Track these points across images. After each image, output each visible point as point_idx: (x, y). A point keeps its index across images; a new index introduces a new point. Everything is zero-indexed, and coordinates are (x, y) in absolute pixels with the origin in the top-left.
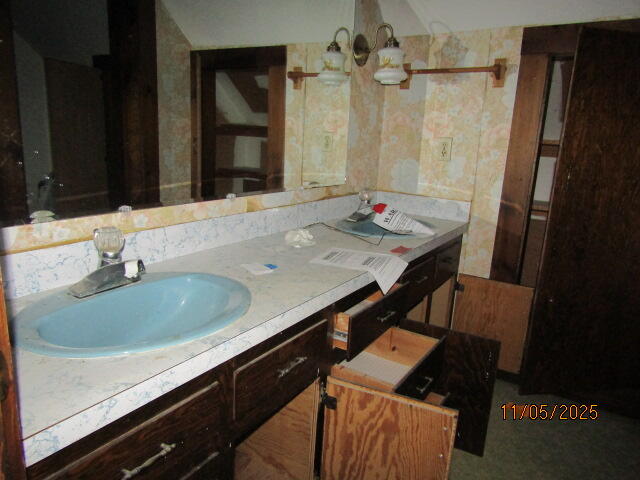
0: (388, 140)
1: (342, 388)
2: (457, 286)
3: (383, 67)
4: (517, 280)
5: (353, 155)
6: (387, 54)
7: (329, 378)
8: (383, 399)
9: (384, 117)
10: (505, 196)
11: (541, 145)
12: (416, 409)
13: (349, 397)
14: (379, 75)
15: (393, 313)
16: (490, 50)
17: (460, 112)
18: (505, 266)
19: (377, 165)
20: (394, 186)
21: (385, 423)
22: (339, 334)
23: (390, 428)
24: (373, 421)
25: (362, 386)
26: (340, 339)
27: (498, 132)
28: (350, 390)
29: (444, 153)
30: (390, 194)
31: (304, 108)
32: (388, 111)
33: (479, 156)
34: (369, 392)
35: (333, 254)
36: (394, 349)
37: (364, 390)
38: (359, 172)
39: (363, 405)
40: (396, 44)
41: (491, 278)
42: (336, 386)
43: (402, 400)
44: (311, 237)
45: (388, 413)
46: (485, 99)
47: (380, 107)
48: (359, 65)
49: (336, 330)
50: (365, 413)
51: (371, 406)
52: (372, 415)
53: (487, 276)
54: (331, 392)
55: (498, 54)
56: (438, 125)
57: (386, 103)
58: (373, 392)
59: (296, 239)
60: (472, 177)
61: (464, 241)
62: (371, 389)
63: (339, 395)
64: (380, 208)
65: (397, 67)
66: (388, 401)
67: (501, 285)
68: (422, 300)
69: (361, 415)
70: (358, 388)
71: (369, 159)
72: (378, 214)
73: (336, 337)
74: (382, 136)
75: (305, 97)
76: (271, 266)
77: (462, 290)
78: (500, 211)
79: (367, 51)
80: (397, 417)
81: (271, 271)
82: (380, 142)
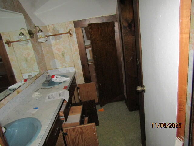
0: (46, 55)
1: (67, 130)
2: (78, 88)
3: (40, 38)
4: (90, 81)
5: (39, 64)
6: (40, 34)
7: (63, 129)
8: (78, 128)
9: (43, 49)
10: (82, 63)
11: (85, 47)
12: (86, 126)
13: (70, 131)
14: (39, 40)
15: (70, 105)
16: (67, 28)
17: (64, 45)
18: (87, 79)
19: (45, 63)
20: (52, 68)
21: (80, 132)
22: (61, 117)
23: (82, 133)
24: (77, 133)
25: (72, 127)
26: (62, 118)
27: (75, 48)
28: (70, 129)
29: (63, 56)
30: (52, 70)
31: (14, 52)
32: (43, 48)
33: (72, 54)
34: (74, 127)
35: (49, 96)
36: (72, 112)
37: (73, 128)
38: (42, 67)
39: (74, 131)
40: (42, 31)
41: (85, 83)
42: (66, 130)
43: (82, 126)
44: (39, 93)
45: (80, 130)
46: (69, 40)
47: (41, 47)
48: (32, 38)
49: (60, 116)
50: (75, 133)
51: (76, 130)
52: (77, 132)
53: (84, 83)
54: (65, 132)
55: (69, 28)
56: (59, 49)
57: (42, 46)
58: (75, 127)
59: (36, 96)
60: (72, 60)
61: (76, 76)
62: (74, 126)
63: (67, 131)
64: (53, 76)
65: (44, 37)
66: (79, 127)
67: (88, 84)
68: (72, 97)
69: (74, 134)
70: (71, 128)
71: (43, 63)
72: (53, 79)
73: (61, 118)
74: (44, 55)
75: (13, 48)
76: (36, 108)
77: (79, 88)
78: (82, 66)
79: (33, 34)
80: (82, 130)
81: (37, 110)
82: (44, 57)
